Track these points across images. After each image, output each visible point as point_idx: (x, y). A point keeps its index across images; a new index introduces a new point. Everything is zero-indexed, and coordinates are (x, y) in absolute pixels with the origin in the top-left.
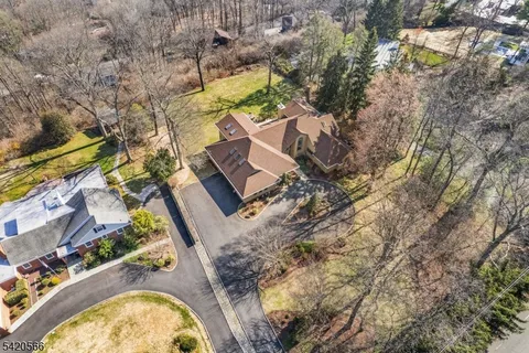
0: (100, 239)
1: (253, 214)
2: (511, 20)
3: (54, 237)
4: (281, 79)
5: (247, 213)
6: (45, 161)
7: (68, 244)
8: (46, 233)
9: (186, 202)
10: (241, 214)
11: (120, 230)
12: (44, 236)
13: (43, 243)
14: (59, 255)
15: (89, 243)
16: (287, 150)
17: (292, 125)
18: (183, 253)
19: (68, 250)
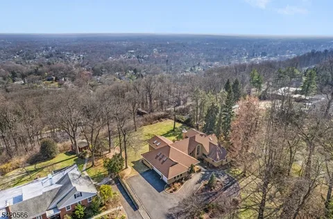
0: (76, 204)
1: (175, 190)
2: (297, 96)
3: (46, 203)
4: (181, 125)
5: (171, 190)
6: (43, 168)
7: (55, 208)
8: (41, 200)
9: (130, 186)
10: (167, 191)
11: (90, 199)
12: (40, 202)
13: (38, 207)
14: (47, 215)
15: (68, 207)
16: (191, 154)
17: (192, 140)
18: (131, 214)
19: (55, 212)
